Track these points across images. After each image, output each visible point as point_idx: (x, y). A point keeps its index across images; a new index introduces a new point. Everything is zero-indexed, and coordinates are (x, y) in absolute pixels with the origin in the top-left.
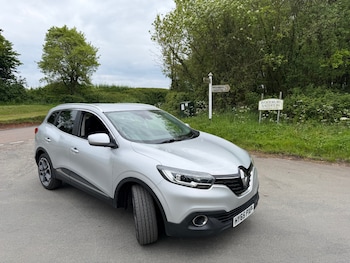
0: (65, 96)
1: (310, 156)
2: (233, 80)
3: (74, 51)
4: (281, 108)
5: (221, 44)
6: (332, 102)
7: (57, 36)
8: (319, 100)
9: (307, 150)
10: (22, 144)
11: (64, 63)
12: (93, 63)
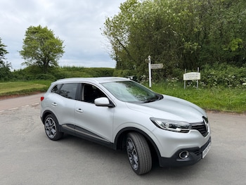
0: (40, 74)
1: (224, 110)
2: (164, 61)
3: (47, 43)
4: (199, 78)
5: (156, 36)
6: (233, 73)
7: (34, 33)
8: (224, 72)
9: (222, 106)
10: (18, 109)
11: (39, 51)
12: (60, 51)
